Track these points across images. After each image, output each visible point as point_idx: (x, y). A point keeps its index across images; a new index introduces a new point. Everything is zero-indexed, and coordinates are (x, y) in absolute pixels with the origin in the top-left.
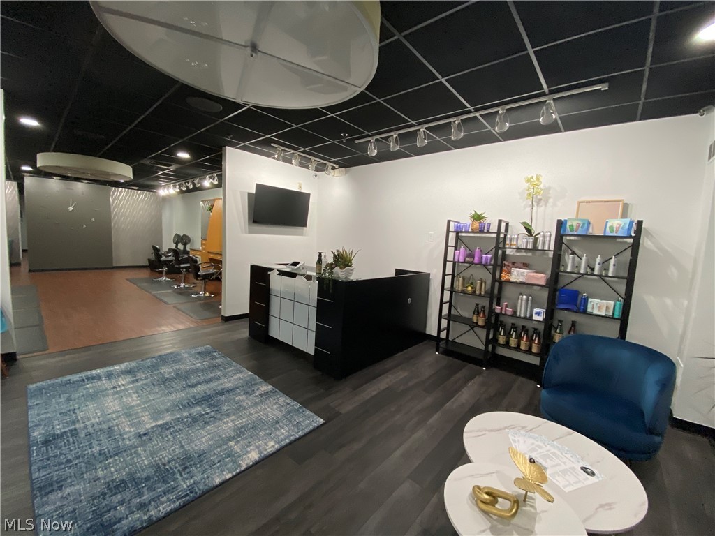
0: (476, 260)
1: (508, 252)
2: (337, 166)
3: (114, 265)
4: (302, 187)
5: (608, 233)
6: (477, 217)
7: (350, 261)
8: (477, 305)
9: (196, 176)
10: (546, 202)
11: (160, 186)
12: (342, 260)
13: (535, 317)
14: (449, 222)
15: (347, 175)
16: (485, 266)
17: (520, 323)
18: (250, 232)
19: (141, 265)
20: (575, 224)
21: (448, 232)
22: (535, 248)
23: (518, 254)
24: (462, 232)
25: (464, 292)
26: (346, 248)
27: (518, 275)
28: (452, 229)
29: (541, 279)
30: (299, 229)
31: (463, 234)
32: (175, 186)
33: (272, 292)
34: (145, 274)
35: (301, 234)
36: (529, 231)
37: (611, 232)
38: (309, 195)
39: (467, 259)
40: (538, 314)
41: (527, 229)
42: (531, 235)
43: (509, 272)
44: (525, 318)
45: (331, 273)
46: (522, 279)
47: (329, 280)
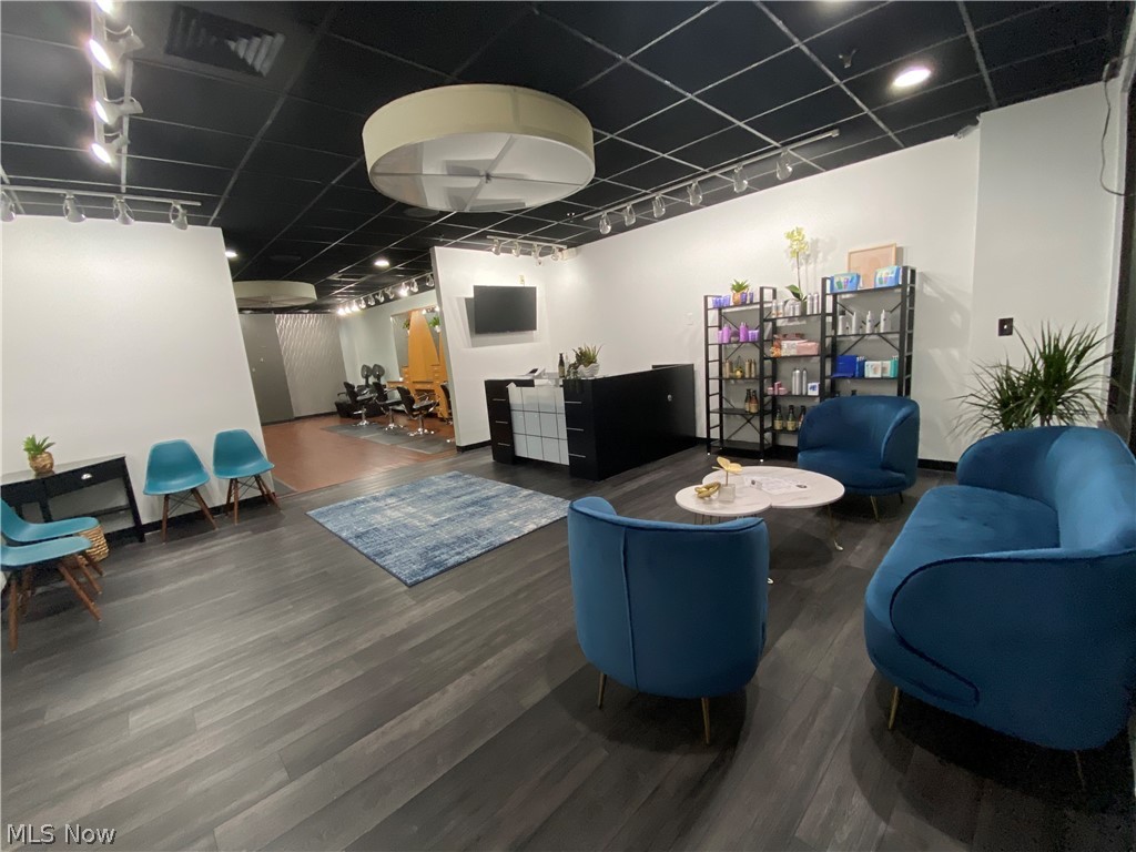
0: (742, 339)
1: (780, 323)
2: (564, 247)
3: (296, 415)
4: (525, 279)
5: (879, 286)
6: (739, 288)
7: (594, 357)
8: (749, 390)
9: (386, 285)
10: (816, 258)
11: (339, 304)
12: (585, 358)
13: (811, 393)
14: (706, 298)
15: (579, 256)
16: (753, 343)
17: (798, 404)
18: (474, 346)
19: (327, 411)
20: (842, 280)
21: (706, 310)
22: (803, 315)
23: (791, 324)
24: (725, 308)
25: (735, 379)
26: (588, 345)
27: (789, 348)
28: (710, 305)
29: (811, 347)
30: (527, 334)
31: (728, 310)
32: (359, 302)
33: (513, 408)
34: (334, 422)
35: (532, 340)
36: (797, 295)
37: (881, 283)
38: (535, 289)
39: (733, 339)
40: (813, 388)
41: (794, 293)
42: (800, 300)
43: (780, 347)
44: (801, 396)
45: (575, 373)
46: (793, 352)
47: (574, 380)
